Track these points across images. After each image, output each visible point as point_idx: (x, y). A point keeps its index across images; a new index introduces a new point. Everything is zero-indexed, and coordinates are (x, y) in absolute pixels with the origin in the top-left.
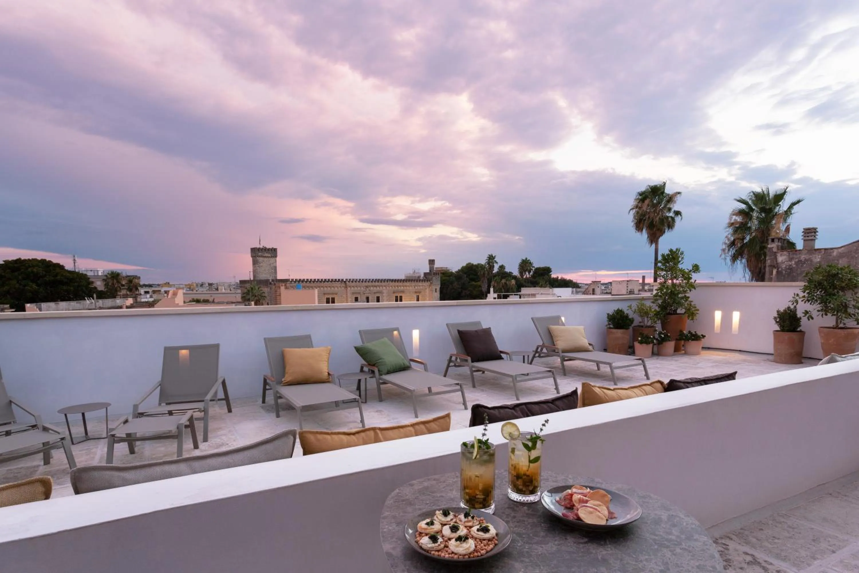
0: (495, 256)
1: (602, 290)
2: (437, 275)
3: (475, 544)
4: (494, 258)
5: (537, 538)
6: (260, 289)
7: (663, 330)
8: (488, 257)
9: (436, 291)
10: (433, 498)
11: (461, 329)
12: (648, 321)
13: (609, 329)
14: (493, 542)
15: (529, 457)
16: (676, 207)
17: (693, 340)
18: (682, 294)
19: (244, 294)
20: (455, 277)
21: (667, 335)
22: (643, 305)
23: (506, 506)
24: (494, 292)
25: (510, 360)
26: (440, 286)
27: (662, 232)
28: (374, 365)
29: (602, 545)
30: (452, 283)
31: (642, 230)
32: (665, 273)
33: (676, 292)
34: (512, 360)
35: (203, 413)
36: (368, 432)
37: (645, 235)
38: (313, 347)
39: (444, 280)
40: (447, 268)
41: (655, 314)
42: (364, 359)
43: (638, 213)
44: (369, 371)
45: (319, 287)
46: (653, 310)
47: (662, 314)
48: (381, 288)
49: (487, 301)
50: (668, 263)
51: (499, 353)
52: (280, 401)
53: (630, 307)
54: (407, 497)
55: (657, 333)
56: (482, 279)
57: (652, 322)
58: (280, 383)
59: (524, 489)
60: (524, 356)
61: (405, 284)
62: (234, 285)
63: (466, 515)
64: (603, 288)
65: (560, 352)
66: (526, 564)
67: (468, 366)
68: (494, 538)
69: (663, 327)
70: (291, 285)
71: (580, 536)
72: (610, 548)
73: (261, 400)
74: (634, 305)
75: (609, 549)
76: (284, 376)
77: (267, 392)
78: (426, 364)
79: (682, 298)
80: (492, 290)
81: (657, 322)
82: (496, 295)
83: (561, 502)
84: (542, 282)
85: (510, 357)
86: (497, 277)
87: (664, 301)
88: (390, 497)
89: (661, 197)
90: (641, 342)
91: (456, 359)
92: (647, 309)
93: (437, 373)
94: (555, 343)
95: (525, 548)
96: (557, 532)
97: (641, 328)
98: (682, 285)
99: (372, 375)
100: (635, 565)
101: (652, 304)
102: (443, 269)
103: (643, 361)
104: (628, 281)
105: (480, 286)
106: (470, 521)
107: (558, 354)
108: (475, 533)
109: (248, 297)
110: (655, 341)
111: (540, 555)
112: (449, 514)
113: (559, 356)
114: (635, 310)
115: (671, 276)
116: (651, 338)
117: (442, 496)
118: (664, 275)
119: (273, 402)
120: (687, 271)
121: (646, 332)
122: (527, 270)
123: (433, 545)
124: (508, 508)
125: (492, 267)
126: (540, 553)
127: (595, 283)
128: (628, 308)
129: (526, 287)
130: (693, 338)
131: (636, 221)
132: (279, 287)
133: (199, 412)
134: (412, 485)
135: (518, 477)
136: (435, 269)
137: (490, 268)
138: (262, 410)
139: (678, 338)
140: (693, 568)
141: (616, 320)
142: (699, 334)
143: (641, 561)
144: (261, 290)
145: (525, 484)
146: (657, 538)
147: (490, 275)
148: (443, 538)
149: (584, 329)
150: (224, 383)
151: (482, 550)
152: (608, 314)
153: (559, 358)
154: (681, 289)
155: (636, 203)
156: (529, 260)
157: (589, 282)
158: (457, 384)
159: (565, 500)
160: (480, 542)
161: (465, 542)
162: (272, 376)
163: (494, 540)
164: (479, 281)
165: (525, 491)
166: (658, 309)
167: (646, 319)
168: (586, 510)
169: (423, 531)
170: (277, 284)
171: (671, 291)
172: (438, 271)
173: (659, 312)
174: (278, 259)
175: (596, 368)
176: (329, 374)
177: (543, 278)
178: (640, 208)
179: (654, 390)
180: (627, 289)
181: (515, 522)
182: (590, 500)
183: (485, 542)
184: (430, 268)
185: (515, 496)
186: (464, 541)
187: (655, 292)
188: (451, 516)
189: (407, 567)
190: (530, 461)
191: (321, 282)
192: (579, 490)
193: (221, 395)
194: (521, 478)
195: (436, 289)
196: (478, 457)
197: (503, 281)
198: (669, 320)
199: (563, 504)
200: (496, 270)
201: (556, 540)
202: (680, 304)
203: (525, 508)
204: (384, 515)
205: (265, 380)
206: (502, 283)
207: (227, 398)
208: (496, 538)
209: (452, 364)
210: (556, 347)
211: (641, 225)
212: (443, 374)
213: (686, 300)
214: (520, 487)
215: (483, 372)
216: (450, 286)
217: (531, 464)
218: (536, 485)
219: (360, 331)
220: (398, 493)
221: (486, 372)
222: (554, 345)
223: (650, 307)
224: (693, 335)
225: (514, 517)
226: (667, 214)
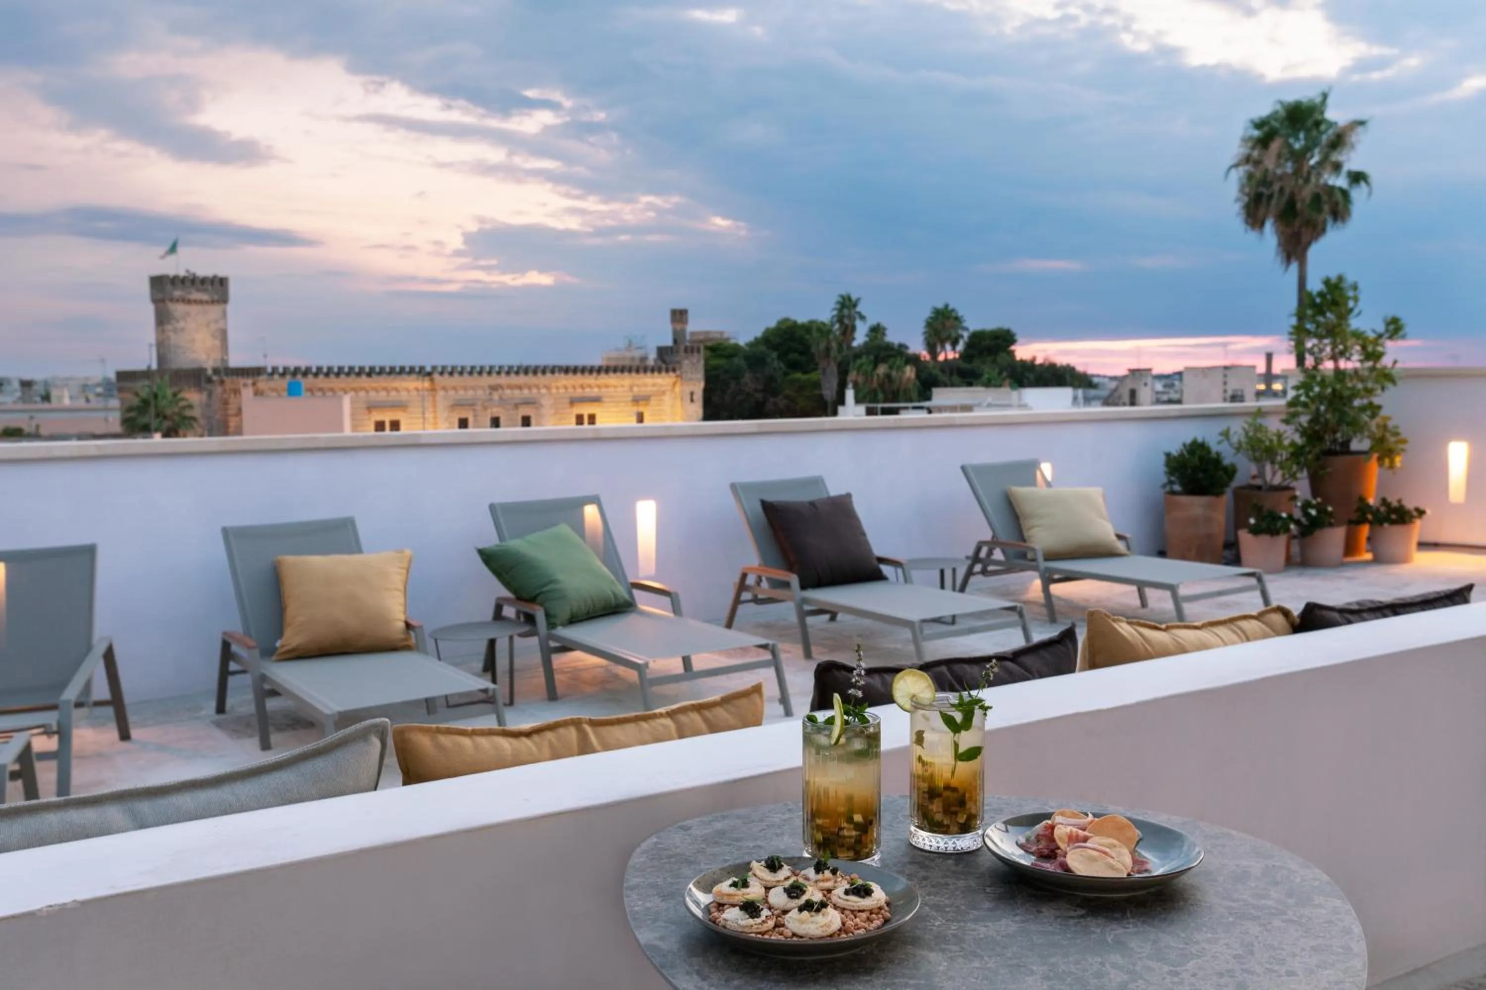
0: (858, 300)
1: (1157, 393)
2: (695, 354)
3: (842, 919)
4: (855, 306)
5: (975, 912)
6: (180, 396)
7: (1315, 496)
8: (838, 303)
9: (692, 400)
10: (737, 850)
11: (770, 498)
12: (1274, 473)
13: (1169, 496)
14: (880, 916)
15: (956, 746)
16: (1353, 161)
17: (1393, 522)
18: (1362, 398)
19: (130, 409)
20: (747, 358)
21: (1326, 511)
22: (1259, 428)
23: (906, 859)
24: (858, 401)
25: (906, 581)
26: (702, 385)
27: (1318, 231)
28: (532, 600)
29: (1116, 919)
30: (737, 376)
31: (1262, 225)
32: (1315, 341)
33: (1346, 393)
34: (911, 582)
35: (56, 738)
36: (562, 731)
37: (1270, 235)
38: (360, 551)
39: (716, 368)
40: (722, 333)
41: (1292, 454)
42: (507, 584)
43: (1250, 176)
44: (519, 618)
45: (355, 390)
46: (1286, 442)
47: (1310, 452)
48: (535, 391)
49: (839, 421)
50: (1323, 313)
51: (875, 562)
52: (272, 704)
53: (1226, 434)
54: (678, 850)
55: (1299, 504)
56: (822, 365)
57: (1284, 475)
58: (269, 652)
59: (945, 822)
60: (942, 572)
61: (604, 379)
62: (98, 385)
63: (819, 868)
64: (1159, 387)
65: (1040, 559)
66: (953, 954)
67: (791, 599)
68: (880, 908)
69: (1316, 488)
70: (272, 384)
71: (1068, 906)
72: (1132, 923)
73: (213, 704)
74: (1238, 428)
75: (1131, 926)
76: (280, 635)
77: (232, 681)
78: (677, 594)
79: (1363, 409)
80: (850, 394)
81: (1299, 475)
82: (862, 409)
83: (1029, 846)
84: (988, 371)
85: (904, 572)
86: (864, 359)
87: (1315, 420)
88: (638, 850)
89: (1314, 133)
90: (1256, 531)
91: (759, 581)
92: (1271, 441)
93: (709, 621)
94: (1026, 534)
95: (950, 929)
96: (1020, 902)
97: (1256, 492)
98: (1361, 373)
99: (526, 628)
100: (1183, 949)
101: (1283, 427)
102: (711, 336)
103: (1260, 580)
104: (1226, 368)
105: (817, 385)
106: (827, 880)
107: (1034, 564)
108: (840, 898)
109: (144, 420)
110: (1292, 526)
111: (981, 939)
112: (781, 867)
113: (1035, 568)
114: (1240, 443)
115: (1333, 349)
116: (1281, 518)
117: (760, 847)
118: (1312, 348)
119: (249, 709)
120: (1372, 336)
121: (1268, 502)
122: (948, 338)
123: (751, 921)
124: (910, 863)
125: (848, 331)
126: (982, 936)
127: (1137, 373)
128: (1221, 438)
129: (945, 385)
130: (1393, 517)
131: (1246, 199)
132: (237, 392)
133: (45, 737)
134: (686, 829)
135: (932, 793)
136: (688, 338)
137: (844, 333)
138: (218, 733)
139: (1354, 517)
140: (1303, 950)
141: (1189, 471)
142: (1410, 505)
143: (1197, 943)
144: (183, 399)
145: (947, 811)
146: (1234, 905)
147: (845, 352)
148: (772, 910)
149: (1104, 496)
150: (109, 657)
151: (858, 929)
152: (1168, 455)
153: (1035, 574)
154: (1360, 386)
155: (1244, 151)
156: (953, 310)
157: (1121, 372)
158: (764, 647)
159: (1038, 841)
160: (852, 916)
161: (820, 914)
162: (247, 632)
163: (883, 911)
164: (815, 369)
165: (948, 826)
166: (1299, 440)
167: (1268, 468)
168: (1083, 853)
169: (725, 900)
170: (228, 380)
171: (1334, 390)
172: (694, 342)
173: (1303, 447)
174: (230, 307)
175: (1137, 602)
176: (408, 626)
177: (994, 361)
178: (1257, 163)
179: (1268, 630)
180: (1225, 391)
181: (926, 886)
182: (1092, 837)
183: (864, 915)
184: (675, 333)
185: (927, 840)
186: (818, 911)
187: (1291, 394)
188: (785, 871)
189: (697, 968)
190: (960, 757)
191: (359, 374)
192: (1070, 820)
193: (101, 690)
194: (939, 795)
195: (692, 394)
196: (843, 740)
197: (882, 369)
198: (1329, 470)
199: (1034, 849)
200: (860, 338)
201: (1017, 915)
202: (1357, 427)
203: (950, 862)
204: (630, 883)
205: (226, 646)
206: (878, 375)
207: (117, 701)
208: (886, 908)
209: (746, 596)
210: (1028, 544)
211: (1262, 211)
212: (724, 621)
213: (1373, 416)
214: (938, 817)
215: (833, 618)
216: (733, 385)
217: (959, 763)
218: (973, 811)
219: (492, 507)
220: (656, 843)
221: (840, 617)
222: (1024, 540)
223: (1279, 436)
224: (1391, 509)
225: (925, 878)
226: (1331, 182)
